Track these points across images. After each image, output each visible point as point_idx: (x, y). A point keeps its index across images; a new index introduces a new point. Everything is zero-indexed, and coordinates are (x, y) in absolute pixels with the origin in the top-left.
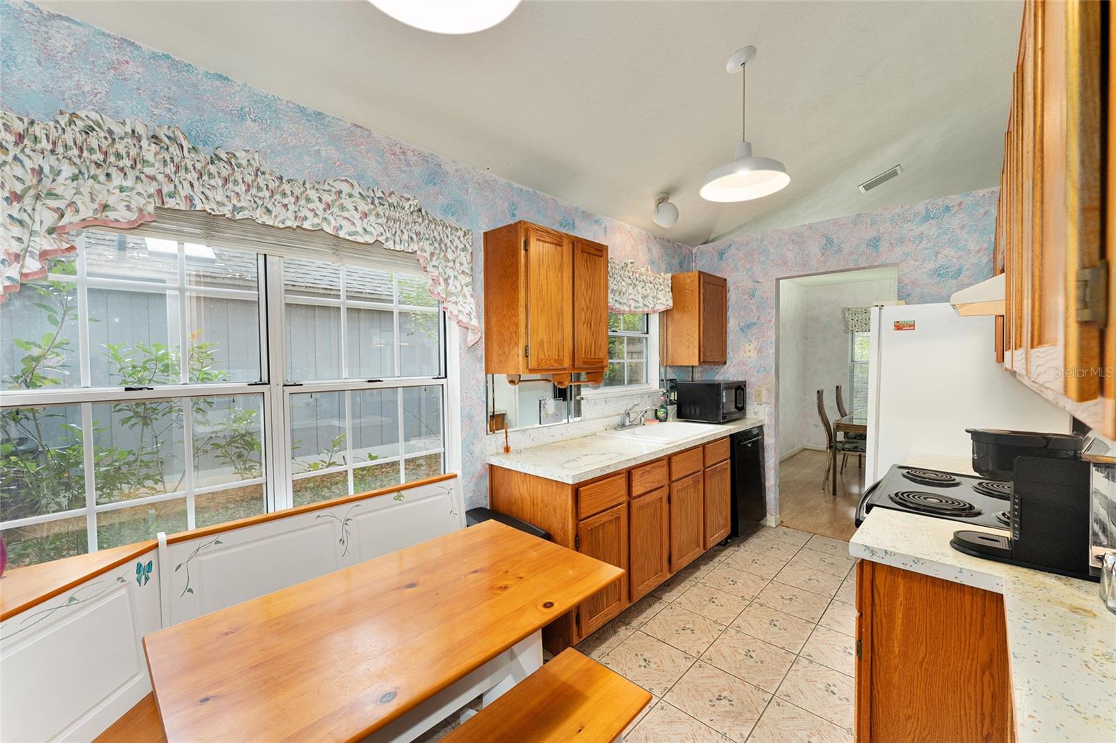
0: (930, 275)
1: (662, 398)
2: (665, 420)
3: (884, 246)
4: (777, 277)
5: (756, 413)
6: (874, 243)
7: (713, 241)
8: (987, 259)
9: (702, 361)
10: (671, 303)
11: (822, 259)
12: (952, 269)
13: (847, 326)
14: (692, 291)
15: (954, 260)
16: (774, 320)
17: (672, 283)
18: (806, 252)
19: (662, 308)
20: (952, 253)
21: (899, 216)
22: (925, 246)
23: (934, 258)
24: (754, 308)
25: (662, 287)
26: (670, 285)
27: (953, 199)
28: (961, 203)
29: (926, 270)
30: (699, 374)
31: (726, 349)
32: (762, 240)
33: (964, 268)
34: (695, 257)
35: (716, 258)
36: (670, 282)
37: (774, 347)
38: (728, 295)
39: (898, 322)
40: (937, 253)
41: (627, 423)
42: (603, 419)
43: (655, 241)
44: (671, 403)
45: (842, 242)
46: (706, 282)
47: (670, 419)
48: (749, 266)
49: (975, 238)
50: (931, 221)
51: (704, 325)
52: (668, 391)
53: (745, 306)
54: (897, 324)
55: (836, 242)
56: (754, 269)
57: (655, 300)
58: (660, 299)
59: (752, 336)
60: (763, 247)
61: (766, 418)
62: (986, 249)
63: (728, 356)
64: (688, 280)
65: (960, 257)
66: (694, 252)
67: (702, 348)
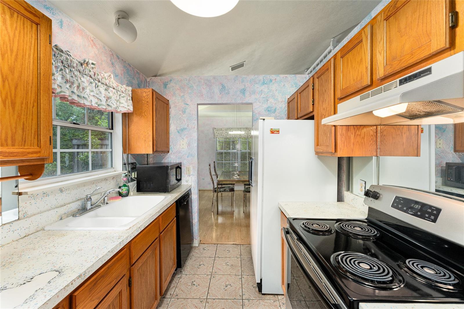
0: (265, 110)
1: (125, 179)
2: (127, 195)
3: (247, 94)
4: (198, 103)
5: (187, 181)
6: (243, 92)
7: (160, 76)
8: (284, 106)
9: (155, 150)
10: (131, 109)
11: (220, 96)
12: (273, 109)
13: (214, 135)
14: (148, 102)
15: (274, 105)
16: (196, 127)
17: (132, 94)
18: (212, 91)
19: (124, 110)
20: (273, 101)
21: (253, 80)
22: (263, 97)
23: (266, 102)
24: (185, 119)
25: (124, 95)
26: (131, 95)
27: (273, 77)
28: (275, 79)
29: (263, 108)
30: (151, 159)
31: (169, 143)
32: (189, 80)
33: (277, 109)
34: (149, 84)
35: (162, 87)
36: (130, 93)
37: (197, 143)
38: (170, 110)
39: (272, 129)
40: (268, 100)
41: (89, 206)
42: (56, 210)
43: (118, 60)
44: (132, 180)
45: (230, 89)
46: (157, 98)
47: (131, 193)
48: (182, 94)
49: (280, 96)
50: (265, 85)
51: (156, 127)
52: (129, 172)
53: (180, 118)
54: (271, 130)
55: (226, 88)
56: (185, 96)
57: (118, 103)
58: (122, 103)
59: (184, 136)
60: (190, 85)
61: (193, 184)
62: (284, 101)
63: (170, 148)
64: (144, 94)
65: (276, 103)
66: (148, 80)
67: (155, 142)
